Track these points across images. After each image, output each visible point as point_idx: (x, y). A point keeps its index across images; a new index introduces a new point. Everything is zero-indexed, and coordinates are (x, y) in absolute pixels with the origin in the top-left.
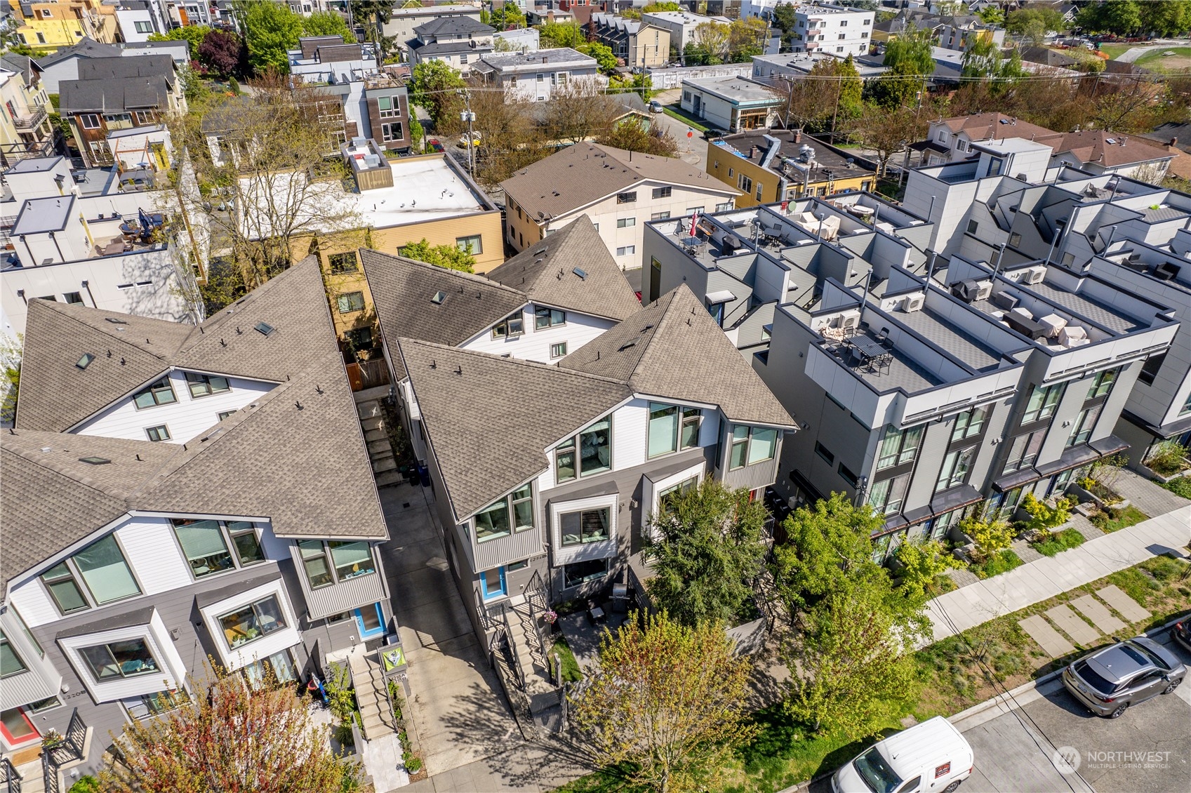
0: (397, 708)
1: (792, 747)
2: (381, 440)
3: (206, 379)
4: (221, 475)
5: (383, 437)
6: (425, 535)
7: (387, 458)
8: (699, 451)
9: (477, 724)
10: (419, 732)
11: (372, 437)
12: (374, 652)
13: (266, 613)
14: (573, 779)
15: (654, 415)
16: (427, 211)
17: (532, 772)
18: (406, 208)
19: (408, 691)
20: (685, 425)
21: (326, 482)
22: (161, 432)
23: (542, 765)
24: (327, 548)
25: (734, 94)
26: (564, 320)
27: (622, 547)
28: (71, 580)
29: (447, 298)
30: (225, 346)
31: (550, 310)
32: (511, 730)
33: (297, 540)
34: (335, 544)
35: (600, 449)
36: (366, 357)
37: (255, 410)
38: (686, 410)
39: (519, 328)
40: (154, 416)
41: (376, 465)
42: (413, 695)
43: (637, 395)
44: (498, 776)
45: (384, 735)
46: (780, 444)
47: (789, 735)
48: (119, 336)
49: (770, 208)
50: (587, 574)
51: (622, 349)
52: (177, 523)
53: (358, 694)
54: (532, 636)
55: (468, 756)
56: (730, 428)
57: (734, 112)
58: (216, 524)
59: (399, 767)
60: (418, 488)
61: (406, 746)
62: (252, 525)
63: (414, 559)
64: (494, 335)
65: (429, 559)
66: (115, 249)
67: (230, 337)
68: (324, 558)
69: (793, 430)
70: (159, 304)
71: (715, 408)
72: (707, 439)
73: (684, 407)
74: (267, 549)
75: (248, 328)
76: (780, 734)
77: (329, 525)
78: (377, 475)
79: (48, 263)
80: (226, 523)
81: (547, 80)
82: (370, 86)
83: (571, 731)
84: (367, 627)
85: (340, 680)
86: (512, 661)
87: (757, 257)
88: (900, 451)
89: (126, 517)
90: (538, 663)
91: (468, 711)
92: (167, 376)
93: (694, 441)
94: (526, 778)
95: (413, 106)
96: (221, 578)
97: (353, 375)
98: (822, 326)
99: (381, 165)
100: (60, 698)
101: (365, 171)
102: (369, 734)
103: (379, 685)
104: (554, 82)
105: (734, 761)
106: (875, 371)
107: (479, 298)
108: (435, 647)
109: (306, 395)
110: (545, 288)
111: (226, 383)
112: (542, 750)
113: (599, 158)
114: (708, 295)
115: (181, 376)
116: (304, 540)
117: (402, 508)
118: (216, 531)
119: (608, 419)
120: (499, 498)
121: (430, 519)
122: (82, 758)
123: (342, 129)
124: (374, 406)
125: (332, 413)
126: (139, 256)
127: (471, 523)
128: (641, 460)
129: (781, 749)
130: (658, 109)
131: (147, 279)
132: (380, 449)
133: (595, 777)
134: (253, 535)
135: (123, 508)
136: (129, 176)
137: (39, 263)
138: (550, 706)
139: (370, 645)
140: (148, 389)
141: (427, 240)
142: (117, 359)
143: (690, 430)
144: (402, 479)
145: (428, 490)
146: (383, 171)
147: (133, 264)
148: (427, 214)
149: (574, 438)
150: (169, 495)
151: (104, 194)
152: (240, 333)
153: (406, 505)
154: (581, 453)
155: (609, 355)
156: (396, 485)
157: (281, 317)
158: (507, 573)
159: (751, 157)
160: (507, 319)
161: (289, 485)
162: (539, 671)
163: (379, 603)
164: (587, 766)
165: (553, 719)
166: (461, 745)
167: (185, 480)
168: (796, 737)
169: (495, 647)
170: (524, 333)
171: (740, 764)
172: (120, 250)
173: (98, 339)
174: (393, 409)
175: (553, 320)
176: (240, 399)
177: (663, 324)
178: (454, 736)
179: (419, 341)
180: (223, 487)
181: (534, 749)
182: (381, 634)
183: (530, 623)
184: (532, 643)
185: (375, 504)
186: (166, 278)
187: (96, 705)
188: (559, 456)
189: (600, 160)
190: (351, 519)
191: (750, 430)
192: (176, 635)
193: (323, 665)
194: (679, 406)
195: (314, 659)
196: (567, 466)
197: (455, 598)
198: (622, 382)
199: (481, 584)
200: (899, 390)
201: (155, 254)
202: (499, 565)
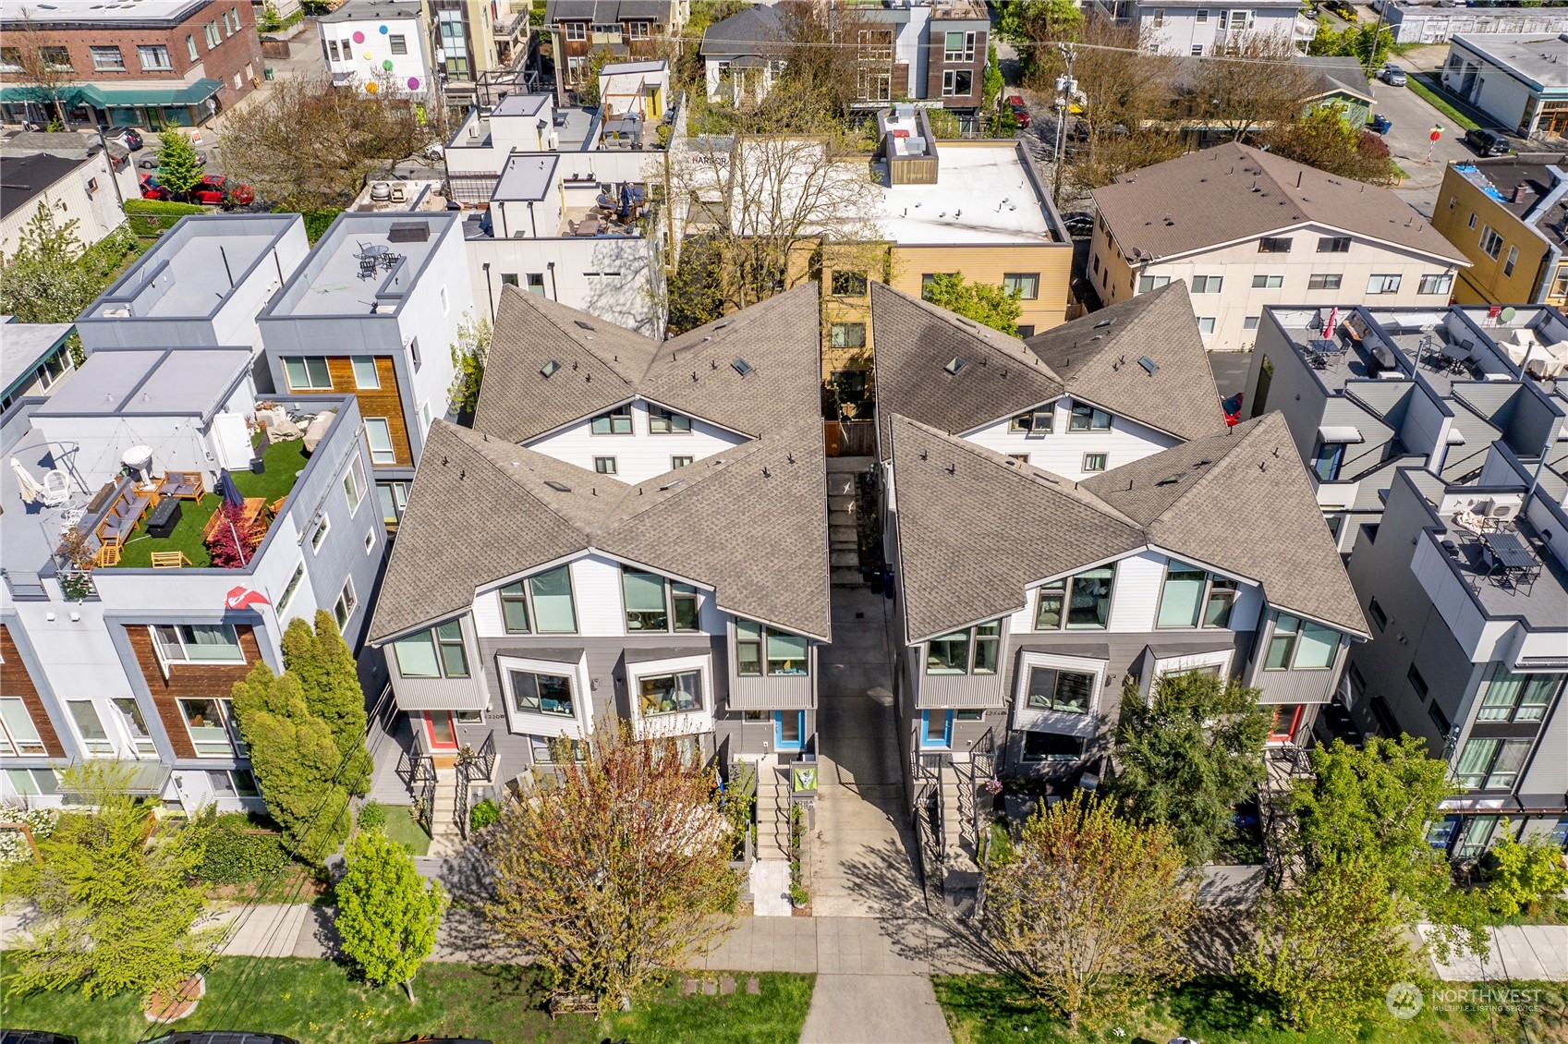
0: (796, 834)
1: (1250, 1029)
2: (847, 527)
3: (668, 415)
4: (676, 530)
5: (850, 523)
6: (873, 658)
7: (850, 551)
8: (1228, 634)
9: (880, 881)
10: (813, 869)
11: (839, 520)
12: (787, 767)
13: (687, 689)
14: (971, 972)
15: (1172, 576)
16: (973, 228)
17: (927, 950)
18: (946, 219)
19: (812, 823)
20: (1214, 597)
21: (778, 563)
22: (609, 464)
23: (940, 946)
24: (764, 634)
25: (1540, 71)
26: (1109, 426)
27: (1104, 729)
28: (523, 601)
29: (965, 368)
30: (696, 380)
31: (1092, 409)
32: (916, 899)
33: (736, 617)
34: (774, 632)
35: (1101, 602)
36: (852, 413)
37: (720, 467)
38: (1217, 579)
39: (1047, 424)
40: (607, 445)
41: (834, 556)
42: (817, 830)
43: (1151, 547)
44: (888, 940)
45: (776, 859)
46: (1343, 652)
47: (1251, 1015)
48: (588, 346)
49: (1467, 312)
50: (1053, 753)
51: (1161, 484)
52: (626, 569)
53: (759, 806)
54: (968, 803)
55: (861, 909)
56: (1271, 615)
57: (1532, 102)
58: (662, 580)
59: (784, 896)
60: (878, 598)
61: (796, 878)
62: (696, 590)
63: (853, 683)
64: (1013, 427)
65: (872, 687)
66: (589, 227)
67: (704, 371)
68: (758, 645)
69: (1363, 638)
70: (622, 301)
71: (1256, 584)
72: (1241, 621)
73: (1215, 575)
74: (705, 619)
75: (724, 364)
76: (1241, 1009)
77: (771, 610)
78: (834, 569)
79: (519, 236)
80: (672, 582)
81: (1214, 21)
82: (939, 15)
83: (984, 921)
84: (784, 738)
85: (744, 782)
86: (936, 824)
87: (1413, 388)
88: (1518, 703)
89: (585, 552)
90: (966, 836)
91: (874, 864)
92: (630, 404)
93: (1224, 620)
94: (919, 953)
95: (997, 42)
96: (652, 638)
97: (831, 435)
98: (1459, 508)
99: (927, 153)
100: (482, 714)
101: (903, 158)
102: (761, 852)
103: (784, 804)
104: (1223, 25)
105: (1169, 1019)
106: (1511, 587)
107: (1004, 376)
108: (854, 787)
109: (775, 460)
110: (1092, 379)
111: (689, 424)
112: (945, 930)
113: (1249, 174)
114: (1322, 428)
115: (644, 406)
116: (743, 620)
117: (852, 618)
118: (659, 587)
119: (1111, 566)
120: (960, 628)
121: (885, 639)
122: (489, 781)
123: (887, 71)
124: (848, 480)
125: (800, 488)
126: (613, 241)
127: (924, 648)
128: (1148, 628)
129: (1234, 1026)
130: (1397, 79)
131: (616, 270)
132: (843, 538)
133: (997, 979)
134: (693, 601)
135: (583, 542)
136: (613, 126)
137: (511, 235)
138: (964, 887)
139: (784, 758)
140: (607, 415)
141: (962, 273)
142: (582, 373)
143: (1220, 605)
144: (862, 581)
145: (889, 603)
146: (927, 162)
147: (605, 251)
148: (972, 232)
149: (1064, 580)
150: (626, 540)
151: (584, 150)
152: (714, 368)
153: (860, 616)
154: (1071, 602)
155: (1145, 487)
156: (853, 587)
157: (762, 356)
158: (955, 720)
159: (1513, 201)
160: (1033, 410)
161: (740, 557)
162: (965, 845)
163: (803, 712)
164: (991, 964)
165: (966, 903)
166: (855, 896)
167: (642, 528)
168: (1260, 1019)
169: (921, 803)
170: (1052, 432)
171: (1177, 1024)
172: (594, 230)
173: (566, 345)
174: (870, 490)
175: (1095, 422)
176: (702, 446)
177: (1224, 463)
178: (851, 884)
179: (915, 422)
180: (676, 544)
181: (936, 926)
182: (797, 750)
183: (967, 789)
184: (966, 811)
185: (825, 600)
186: (636, 273)
187: (510, 732)
188: (1043, 598)
189: (1250, 178)
190: (795, 610)
191: (1301, 624)
192: (596, 685)
193: (729, 762)
194: (1208, 572)
195: (721, 755)
196: (1054, 612)
197: (891, 739)
198: (1138, 527)
199: (921, 725)
200: (1521, 620)
201: (631, 243)
202: (946, 707)
